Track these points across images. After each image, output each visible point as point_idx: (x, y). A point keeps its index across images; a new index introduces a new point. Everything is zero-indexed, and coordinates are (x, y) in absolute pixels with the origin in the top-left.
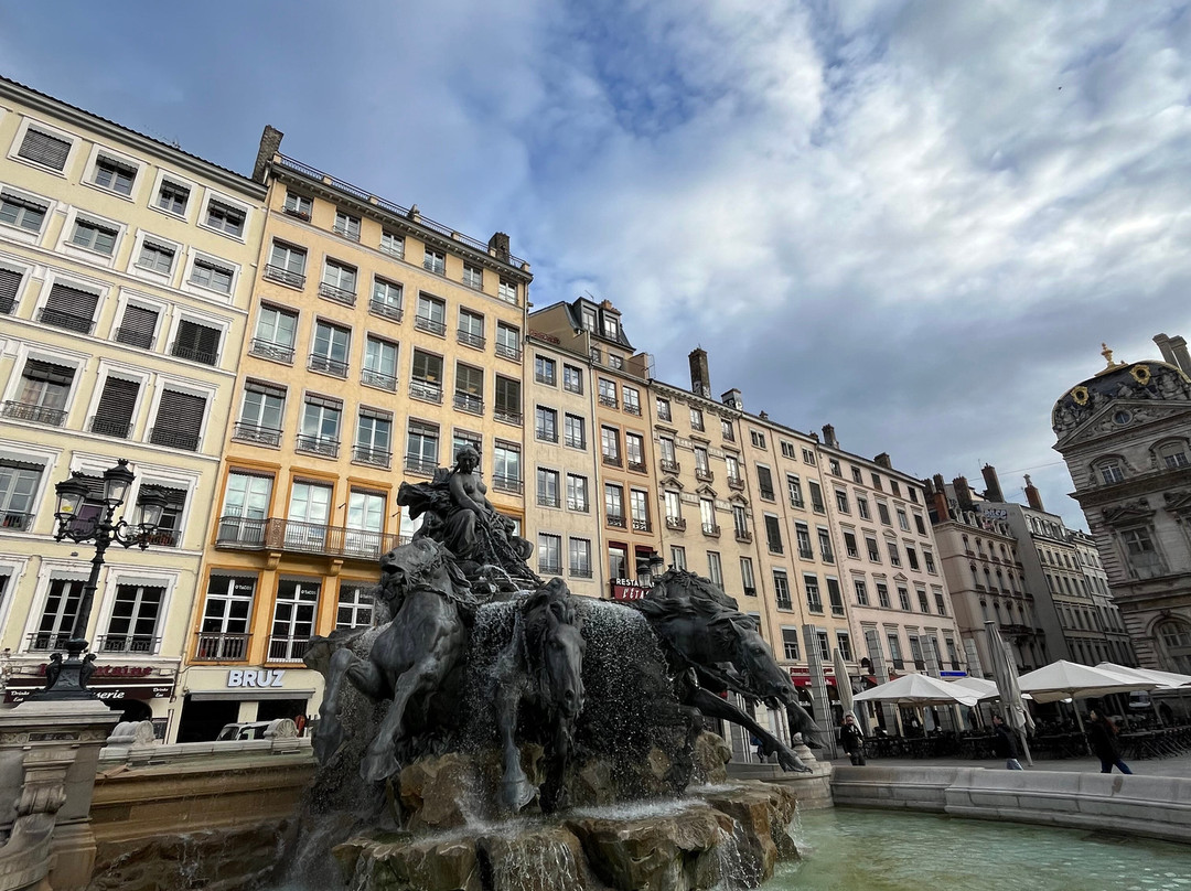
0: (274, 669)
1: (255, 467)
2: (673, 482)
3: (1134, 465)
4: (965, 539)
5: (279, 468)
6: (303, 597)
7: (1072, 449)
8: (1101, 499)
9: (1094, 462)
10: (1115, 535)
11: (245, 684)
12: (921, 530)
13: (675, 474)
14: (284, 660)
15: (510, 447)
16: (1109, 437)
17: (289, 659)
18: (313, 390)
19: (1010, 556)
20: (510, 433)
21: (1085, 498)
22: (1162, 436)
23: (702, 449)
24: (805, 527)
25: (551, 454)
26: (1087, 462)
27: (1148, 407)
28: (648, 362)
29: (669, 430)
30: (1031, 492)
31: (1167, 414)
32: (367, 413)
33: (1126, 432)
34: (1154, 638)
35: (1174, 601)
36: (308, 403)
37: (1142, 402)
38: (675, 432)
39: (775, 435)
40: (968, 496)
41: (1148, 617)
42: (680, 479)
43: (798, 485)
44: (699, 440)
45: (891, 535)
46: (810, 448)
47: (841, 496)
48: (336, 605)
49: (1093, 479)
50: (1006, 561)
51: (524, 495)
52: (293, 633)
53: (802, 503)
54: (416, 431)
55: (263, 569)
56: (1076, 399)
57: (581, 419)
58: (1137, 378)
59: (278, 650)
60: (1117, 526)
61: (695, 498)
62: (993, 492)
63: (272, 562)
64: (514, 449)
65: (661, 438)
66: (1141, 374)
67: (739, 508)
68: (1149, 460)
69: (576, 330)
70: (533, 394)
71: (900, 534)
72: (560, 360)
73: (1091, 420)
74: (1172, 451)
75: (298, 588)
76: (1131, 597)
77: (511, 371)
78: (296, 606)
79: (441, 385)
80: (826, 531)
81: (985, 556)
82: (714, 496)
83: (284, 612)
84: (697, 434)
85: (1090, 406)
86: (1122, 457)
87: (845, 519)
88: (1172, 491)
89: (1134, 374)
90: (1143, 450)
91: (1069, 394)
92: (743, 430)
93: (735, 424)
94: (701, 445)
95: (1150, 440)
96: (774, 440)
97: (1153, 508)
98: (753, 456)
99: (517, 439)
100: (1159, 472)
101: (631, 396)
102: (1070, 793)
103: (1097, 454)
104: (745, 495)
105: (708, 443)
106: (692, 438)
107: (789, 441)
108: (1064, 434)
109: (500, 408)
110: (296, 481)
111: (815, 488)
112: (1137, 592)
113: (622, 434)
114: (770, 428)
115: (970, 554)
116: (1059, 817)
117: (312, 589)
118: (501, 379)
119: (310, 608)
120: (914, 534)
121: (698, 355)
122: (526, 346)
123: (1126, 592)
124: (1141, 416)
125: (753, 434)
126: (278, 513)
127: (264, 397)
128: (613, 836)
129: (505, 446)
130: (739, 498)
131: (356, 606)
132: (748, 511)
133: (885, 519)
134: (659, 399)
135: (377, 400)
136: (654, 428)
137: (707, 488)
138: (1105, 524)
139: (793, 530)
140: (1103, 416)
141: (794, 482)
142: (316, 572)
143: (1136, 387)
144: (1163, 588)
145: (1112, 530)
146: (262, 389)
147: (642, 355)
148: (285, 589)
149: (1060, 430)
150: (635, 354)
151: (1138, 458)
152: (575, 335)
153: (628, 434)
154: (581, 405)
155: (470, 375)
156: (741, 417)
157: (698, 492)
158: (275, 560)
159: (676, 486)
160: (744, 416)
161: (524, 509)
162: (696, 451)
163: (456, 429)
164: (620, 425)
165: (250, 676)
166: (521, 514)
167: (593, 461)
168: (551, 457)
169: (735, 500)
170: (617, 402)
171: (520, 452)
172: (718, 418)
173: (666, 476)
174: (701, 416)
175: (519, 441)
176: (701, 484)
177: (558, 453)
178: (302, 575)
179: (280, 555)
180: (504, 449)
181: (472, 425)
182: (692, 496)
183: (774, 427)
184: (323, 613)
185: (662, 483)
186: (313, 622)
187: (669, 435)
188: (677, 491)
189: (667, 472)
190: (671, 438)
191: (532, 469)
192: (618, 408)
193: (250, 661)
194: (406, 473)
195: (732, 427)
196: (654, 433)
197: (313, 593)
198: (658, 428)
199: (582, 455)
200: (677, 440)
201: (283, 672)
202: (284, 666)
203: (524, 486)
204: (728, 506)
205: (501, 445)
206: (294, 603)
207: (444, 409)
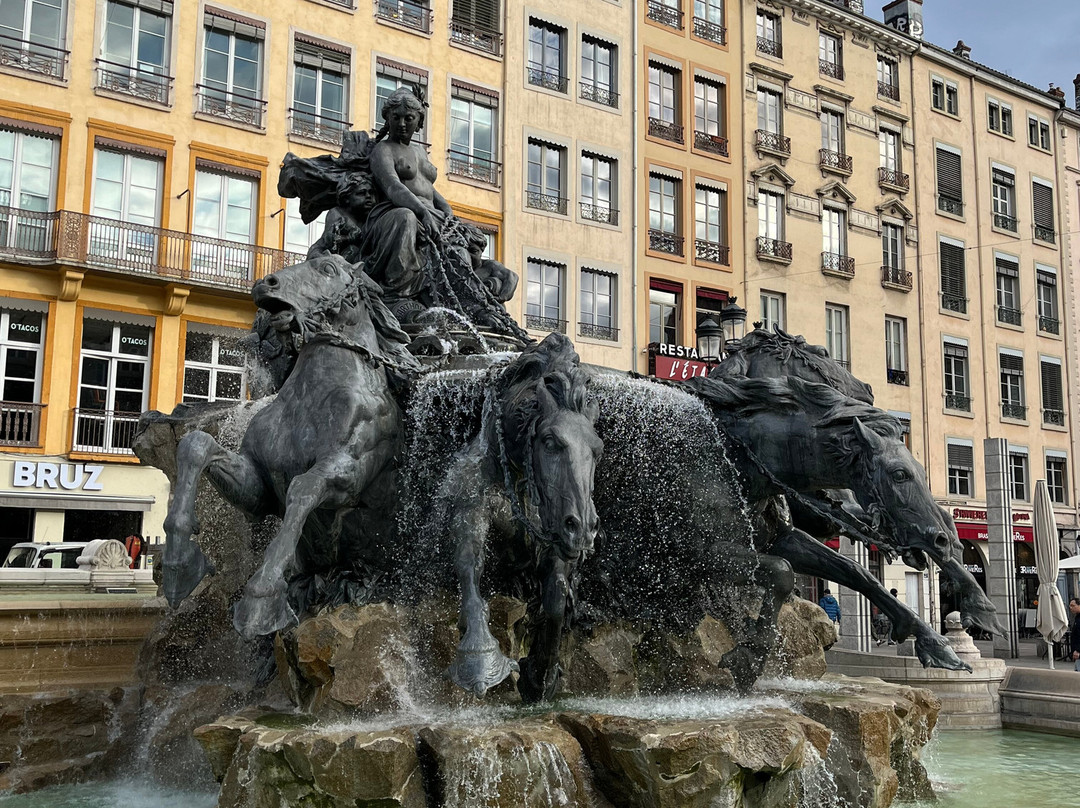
0: (85, 462)
1: (26, 118)
2: (774, 174)
5: (68, 120)
6: (124, 348)
11: (40, 483)
13: (780, 158)
14: (100, 449)
15: (479, 98)
17: (108, 448)
20: (480, 70)
23: (835, 113)
24: (1015, 266)
25: (553, 114)
29: (775, 75)
32: (220, 23)
38: (786, 79)
39: (979, 89)
42: (789, 170)
43: (1012, 187)
44: (832, 95)
46: (1044, 117)
48: (180, 364)
51: (502, 187)
52: (112, 407)
53: (1014, 222)
54: (308, 60)
55: (55, 298)
57: (610, 48)
59: (90, 433)
61: (813, 206)
63: (69, 288)
64: (487, 101)
65: (761, 89)
67: (894, 226)
75: (116, 334)
78: (115, 362)
80: (1053, 276)
82: (849, 204)
83: (94, 371)
84: (829, 83)
92: (918, 78)
93: (903, 67)
94: (834, 107)
96: (975, 100)
98: (930, 131)
99: (492, 81)
104: (908, 203)
105: (847, 102)
106: (818, 90)
107: (1004, 101)
109: (460, 21)
110: (99, 146)
113: (686, 79)
114: (971, 77)
117: (140, 335)
119: (139, 367)
125: (937, 86)
126: (72, 202)
128: (634, 740)
129: (470, 96)
130: (895, 208)
131: (214, 367)
132: (911, 233)
134: (760, 12)
136: (747, 70)
137: (836, 188)
139: (990, 271)
141: (1004, 181)
142: (144, 307)
148: (95, 334)
153: (699, 79)
154: (610, 20)
156: (917, 52)
157: (820, 195)
158: (74, 284)
159: (779, 182)
160: (924, 50)
161: (503, 214)
162: (824, 116)
163: (380, 60)
164: (683, 61)
165: (48, 471)
166: (498, 223)
167: (629, 130)
168: (554, 120)
169: (887, 212)
170: (681, 14)
171: (496, 108)
172: (871, 53)
173: (764, 162)
174: (840, 49)
175: (496, 87)
176: (827, 181)
177: (566, 112)
178: (122, 311)
179: (82, 276)
180: (468, 101)
181: (410, 52)
182: (808, 202)
183: (979, 74)
184: (161, 377)
185: (755, 176)
186: (144, 391)
187: (776, 84)
188: (781, 191)
189: (766, 154)
190: (779, 89)
191: (518, 141)
192: (681, 28)
193: (47, 448)
194: (292, 139)
195: (896, 72)
196: (747, 79)
197: (142, 342)
198: (755, 69)
199: (609, 118)
200: (790, 95)
201: (101, 467)
202: (102, 459)
203: (502, 172)
204: (874, 223)
205: (462, 93)
206: (111, 358)
207: (357, 20)
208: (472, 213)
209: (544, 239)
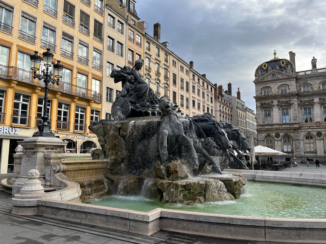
0: (15, 127)
1: (3, 42)
2: (149, 75)
3: (273, 91)
4: (220, 106)
5: (12, 44)
6: (24, 100)
7: (258, 83)
8: (262, 99)
9: (263, 88)
10: (262, 111)
11: (5, 132)
12: (212, 102)
13: (149, 72)
14: (17, 124)
15: (98, 51)
16: (269, 81)
18: (25, 10)
19: (230, 113)
20: (99, 46)
21: (257, 99)
22: (283, 83)
23: (158, 64)
24: (183, 96)
25: (112, 57)
26: (261, 87)
27: (281, 74)
28: (145, 26)
29: (149, 55)
30: (239, 93)
31: (286, 77)
32: (46, 26)
33: (274, 80)
34: (264, 141)
35: (271, 131)
36: (22, 16)
37: (281, 72)
38: (151, 56)
39: (179, 63)
40: (222, 92)
41: (264, 135)
42: (151, 74)
43: (183, 81)
44: (158, 60)
45: (204, 102)
46: (188, 69)
47: (194, 87)
48: (37, 105)
49: (261, 93)
50: (229, 114)
51: (102, 71)
52: (20, 114)
53: (183, 88)
54: (65, 37)
55: (8, 87)
56: (263, 67)
57: (122, 44)
58: (281, 64)
59: (15, 120)
60: (263, 108)
61: (154, 82)
62: (229, 92)
63: (13, 85)
64: (100, 52)
65: (147, 57)
66: (283, 63)
67: (166, 87)
68: (277, 90)
69: (121, 6)
70: (107, 31)
71: (207, 102)
72: (117, 18)
73: (266, 75)
74: (283, 88)
75: (22, 97)
76: (261, 129)
77: (100, 19)
78: (21, 104)
79: (74, 19)
80: (188, 99)
81: (224, 112)
82: (160, 82)
83: (16, 106)
84: (157, 58)
85: (267, 70)
86: (271, 88)
87: (194, 95)
88: (280, 100)
89: (281, 62)
90: (277, 86)
91: (262, 65)
92: (171, 59)
93: (168, 56)
94: (158, 62)
95: (279, 84)
96: (179, 64)
97: (274, 104)
98: (173, 70)
99: (101, 48)
100: (279, 94)
101: (138, 39)
102: (289, 176)
103: (265, 86)
104: (168, 83)
105: (160, 62)
106: (156, 59)
107: (183, 66)
108: (257, 78)
109: (95, 34)
110: (19, 51)
111: (187, 83)
112: (263, 128)
113: (135, 53)
114: (178, 60)
115: (220, 110)
116: (285, 181)
117: (27, 98)
118: (96, 21)
119: (26, 105)
120: (210, 103)
121: (158, 26)
122: (105, 9)
123: (260, 127)
124: (279, 76)
125: (173, 61)
126: (13, 64)
127: (4, 10)
129: (97, 51)
130: (167, 84)
132: (169, 88)
133: (203, 97)
134: (147, 42)
135: (50, 21)
136: (145, 53)
137: (158, 79)
138: (260, 107)
139: (180, 96)
140: (269, 74)
141: (182, 80)
142: (29, 91)
143: (281, 67)
144: (270, 127)
145: (262, 109)
146: (3, 6)
147: (143, 22)
148: (17, 96)
149: (256, 76)
150: (140, 21)
151: (275, 89)
152: (120, 8)
153: (137, 54)
154: (122, 39)
155: (85, 17)
156: (171, 54)
157: (155, 80)
158: (14, 84)
159: (149, 76)
160: (172, 54)
161: (102, 77)
162: (156, 64)
163: (80, 40)
164: (134, 49)
165: (6, 129)
166: (101, 79)
167: (125, 62)
168: (112, 58)
169: (165, 84)
170: (134, 40)
171: (101, 54)
172: (164, 53)
173: (147, 72)
174: (159, 51)
175: (101, 49)
176: (156, 77)
177: (114, 57)
178: (24, 91)
179: (17, 83)
180: (96, 52)
181: (85, 39)
182: (154, 81)
183: (179, 59)
184: (33, 108)
185: (145, 75)
186: (28, 111)
187: (149, 57)
188: (149, 78)
189: (147, 70)
190: (149, 58)
191: (105, 61)
192: (134, 43)
193: (6, 124)
194: (62, 55)
195: (167, 57)
196: (145, 55)
197: (27, 99)
198: (146, 53)
199: (122, 59)
200: (151, 59)
201: (19, 129)
202: (19, 127)
203: (102, 68)
204: (163, 86)
205: (95, 50)
206: (20, 103)
207: (75, 30)
208: (97, 76)
209: (110, 83)
